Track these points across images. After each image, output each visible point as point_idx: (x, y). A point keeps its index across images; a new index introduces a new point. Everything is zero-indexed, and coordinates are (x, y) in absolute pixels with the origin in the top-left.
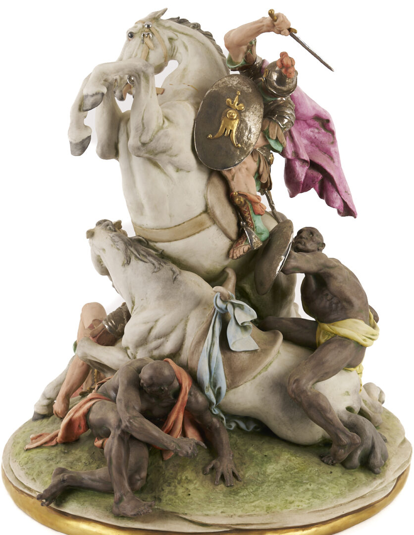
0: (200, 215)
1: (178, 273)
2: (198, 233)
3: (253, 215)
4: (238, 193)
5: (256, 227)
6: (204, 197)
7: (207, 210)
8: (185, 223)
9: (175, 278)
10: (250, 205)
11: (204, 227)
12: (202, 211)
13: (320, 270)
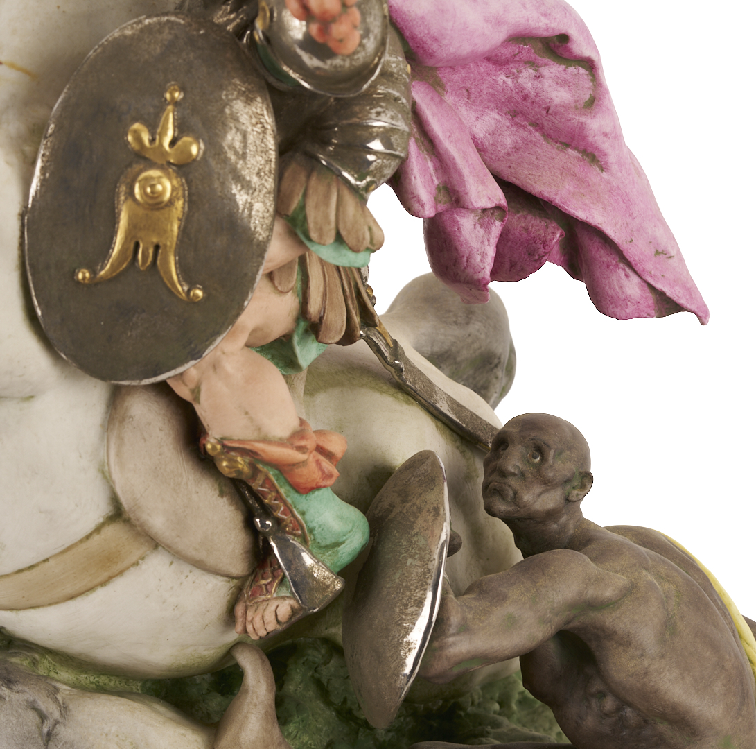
0: (98, 530)
1: (57, 715)
2: (103, 584)
3: (291, 497)
4: (224, 446)
5: (311, 531)
6: (103, 472)
7: (117, 513)
8: (51, 562)
9: (49, 734)
10: (272, 474)
11: (120, 566)
12: (101, 520)
13: (568, 622)
